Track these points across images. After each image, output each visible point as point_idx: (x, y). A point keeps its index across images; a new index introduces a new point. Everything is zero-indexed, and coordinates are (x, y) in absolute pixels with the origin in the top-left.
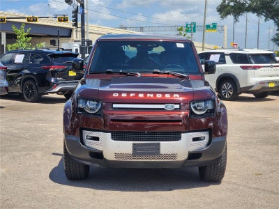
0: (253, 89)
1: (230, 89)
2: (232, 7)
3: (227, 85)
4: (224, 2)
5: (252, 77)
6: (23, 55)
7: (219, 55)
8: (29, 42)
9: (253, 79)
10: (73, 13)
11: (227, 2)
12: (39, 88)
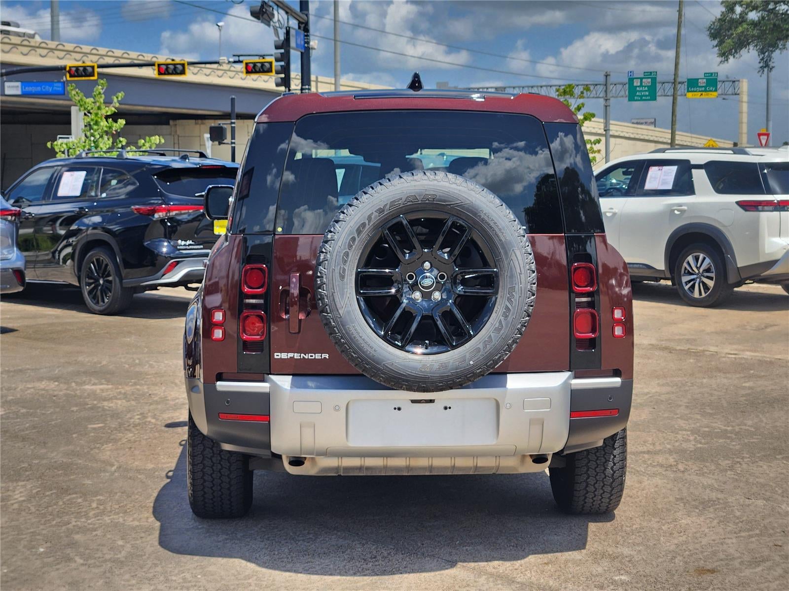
0: (775, 270)
1: (708, 270)
2: (754, 24)
3: (697, 259)
4: (731, 9)
5: (772, 235)
6: (83, 174)
7: (674, 169)
8: (118, 134)
9: (777, 240)
10: (277, 47)
11: (738, 9)
12: (124, 272)
